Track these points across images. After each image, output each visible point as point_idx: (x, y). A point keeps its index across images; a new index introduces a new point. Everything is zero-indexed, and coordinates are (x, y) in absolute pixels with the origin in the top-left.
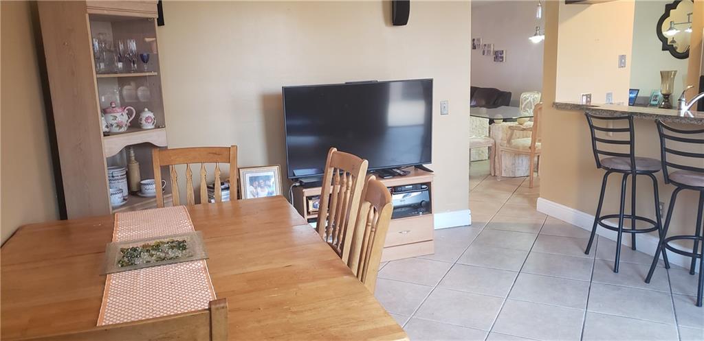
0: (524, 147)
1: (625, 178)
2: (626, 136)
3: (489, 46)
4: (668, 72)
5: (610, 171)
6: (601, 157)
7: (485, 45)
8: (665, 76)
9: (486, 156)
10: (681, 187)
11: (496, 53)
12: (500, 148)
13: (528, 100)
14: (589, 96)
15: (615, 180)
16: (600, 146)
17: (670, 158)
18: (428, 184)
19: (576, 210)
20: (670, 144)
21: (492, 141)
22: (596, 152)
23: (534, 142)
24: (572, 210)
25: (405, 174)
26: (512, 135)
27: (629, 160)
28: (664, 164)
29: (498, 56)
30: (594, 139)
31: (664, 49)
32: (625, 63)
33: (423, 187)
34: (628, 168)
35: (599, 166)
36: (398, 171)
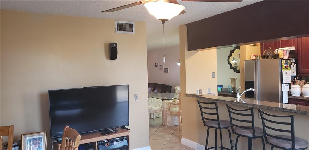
0: (176, 112)
1: (216, 130)
2: (214, 111)
3: (162, 66)
4: (233, 78)
5: (209, 127)
6: (205, 120)
7: (160, 66)
8: (233, 80)
9: (161, 115)
10: (239, 135)
11: (165, 69)
12: (166, 113)
13: (178, 90)
14: (200, 91)
15: (212, 131)
16: (205, 116)
17: (234, 122)
18: (127, 136)
19: (198, 144)
20: (233, 116)
21: (163, 109)
22: (203, 118)
23: (180, 109)
24: (196, 143)
25: (115, 132)
26: (170, 106)
27: (217, 122)
28: (232, 125)
29: (166, 70)
30: (202, 112)
31: (231, 69)
32: (214, 76)
33: (125, 138)
34: (217, 126)
35: (205, 124)
36: (112, 131)
